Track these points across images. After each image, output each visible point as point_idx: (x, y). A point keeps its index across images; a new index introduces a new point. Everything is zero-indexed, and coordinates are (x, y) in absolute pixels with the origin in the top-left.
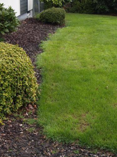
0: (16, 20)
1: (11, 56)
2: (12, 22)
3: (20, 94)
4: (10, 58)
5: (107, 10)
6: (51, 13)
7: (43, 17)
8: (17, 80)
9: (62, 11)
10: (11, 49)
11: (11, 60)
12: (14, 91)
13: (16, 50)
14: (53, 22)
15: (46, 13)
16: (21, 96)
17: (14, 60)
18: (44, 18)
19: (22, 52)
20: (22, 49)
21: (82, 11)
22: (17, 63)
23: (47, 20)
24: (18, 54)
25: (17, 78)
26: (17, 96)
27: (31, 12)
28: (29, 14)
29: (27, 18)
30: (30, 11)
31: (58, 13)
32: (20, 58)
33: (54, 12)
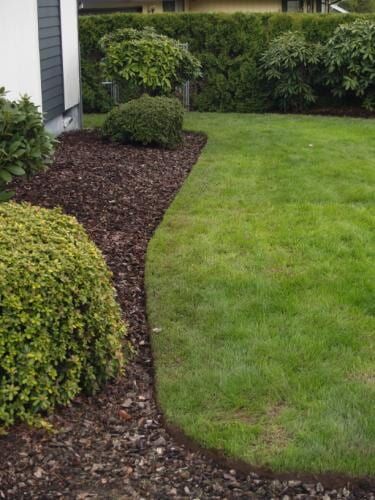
0: (47, 134)
1: (44, 242)
2: (33, 140)
3: (75, 354)
4: (43, 247)
5: (310, 98)
6: (140, 115)
7: (114, 127)
8: (66, 309)
9: (172, 106)
10: (43, 222)
11: (46, 253)
12: (59, 345)
13: (58, 223)
14: (145, 140)
15: (124, 112)
16: (80, 357)
17: (56, 251)
18: (117, 129)
19: (74, 230)
20: (73, 220)
21: (233, 103)
22: (64, 261)
23: (128, 134)
24: (64, 234)
25: (66, 304)
26: (69, 360)
27: (75, 112)
28: (69, 119)
29: (63, 130)
30: (70, 110)
31: (160, 113)
32: (71, 244)
33: (150, 111)
